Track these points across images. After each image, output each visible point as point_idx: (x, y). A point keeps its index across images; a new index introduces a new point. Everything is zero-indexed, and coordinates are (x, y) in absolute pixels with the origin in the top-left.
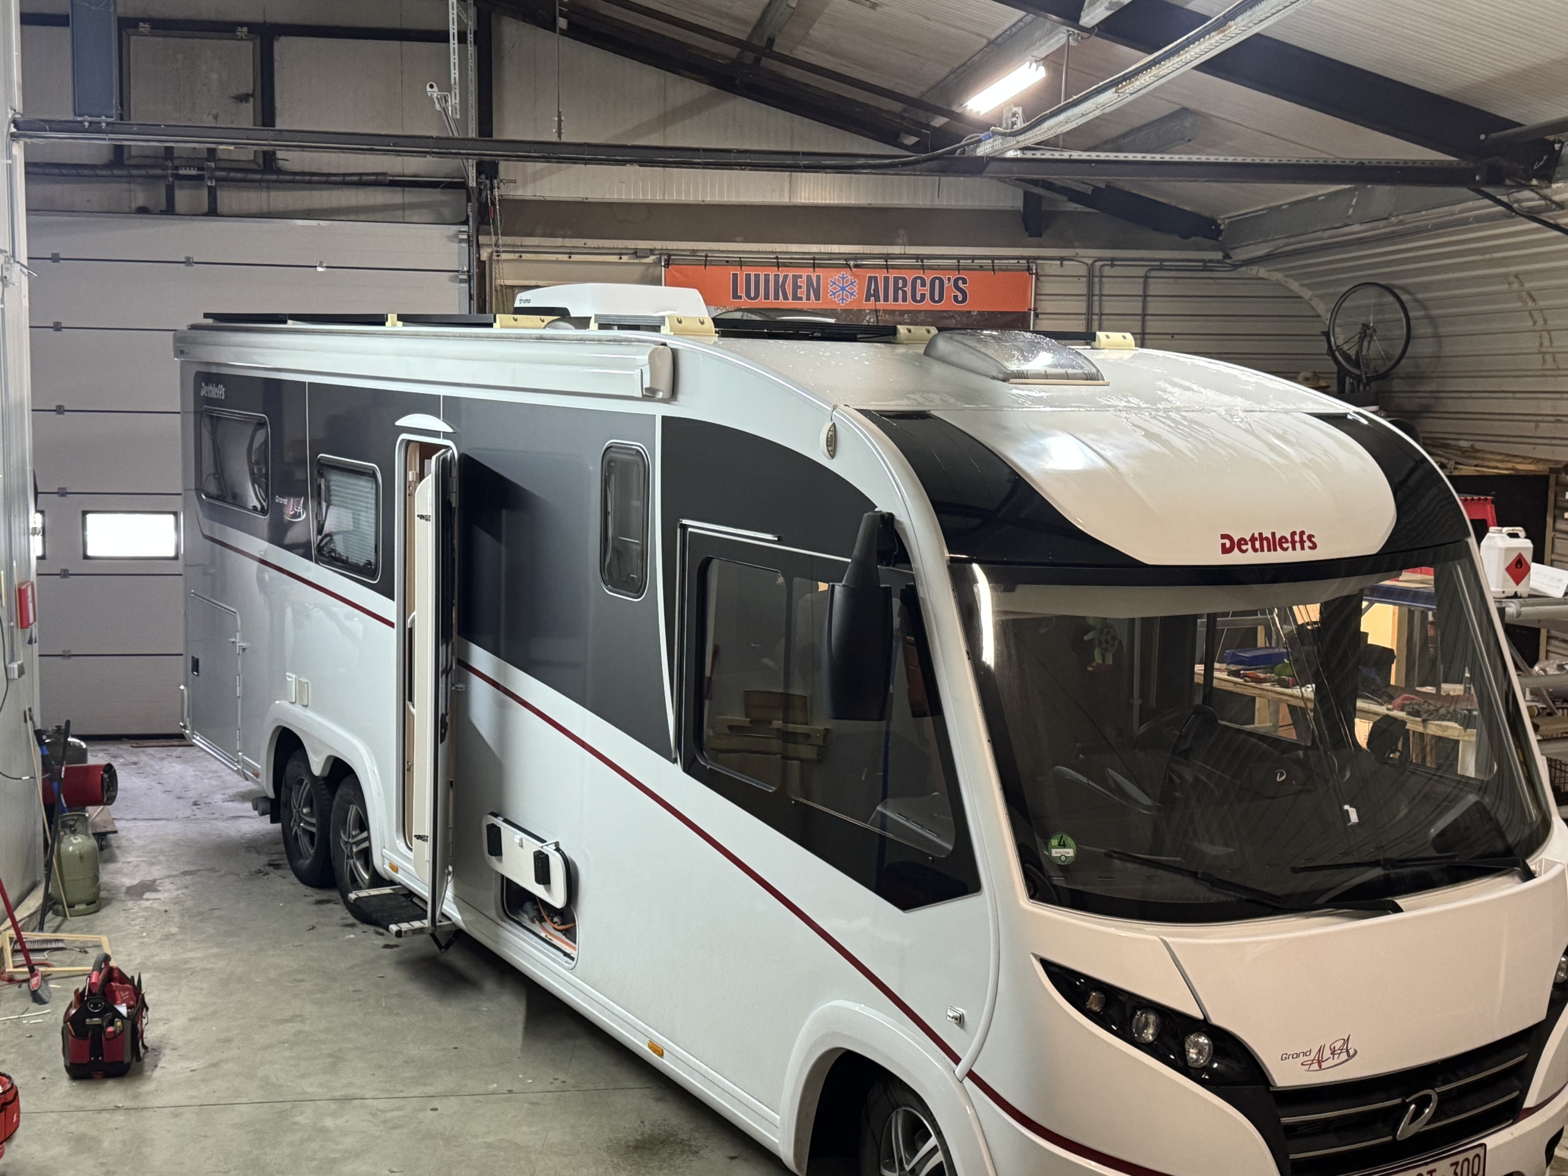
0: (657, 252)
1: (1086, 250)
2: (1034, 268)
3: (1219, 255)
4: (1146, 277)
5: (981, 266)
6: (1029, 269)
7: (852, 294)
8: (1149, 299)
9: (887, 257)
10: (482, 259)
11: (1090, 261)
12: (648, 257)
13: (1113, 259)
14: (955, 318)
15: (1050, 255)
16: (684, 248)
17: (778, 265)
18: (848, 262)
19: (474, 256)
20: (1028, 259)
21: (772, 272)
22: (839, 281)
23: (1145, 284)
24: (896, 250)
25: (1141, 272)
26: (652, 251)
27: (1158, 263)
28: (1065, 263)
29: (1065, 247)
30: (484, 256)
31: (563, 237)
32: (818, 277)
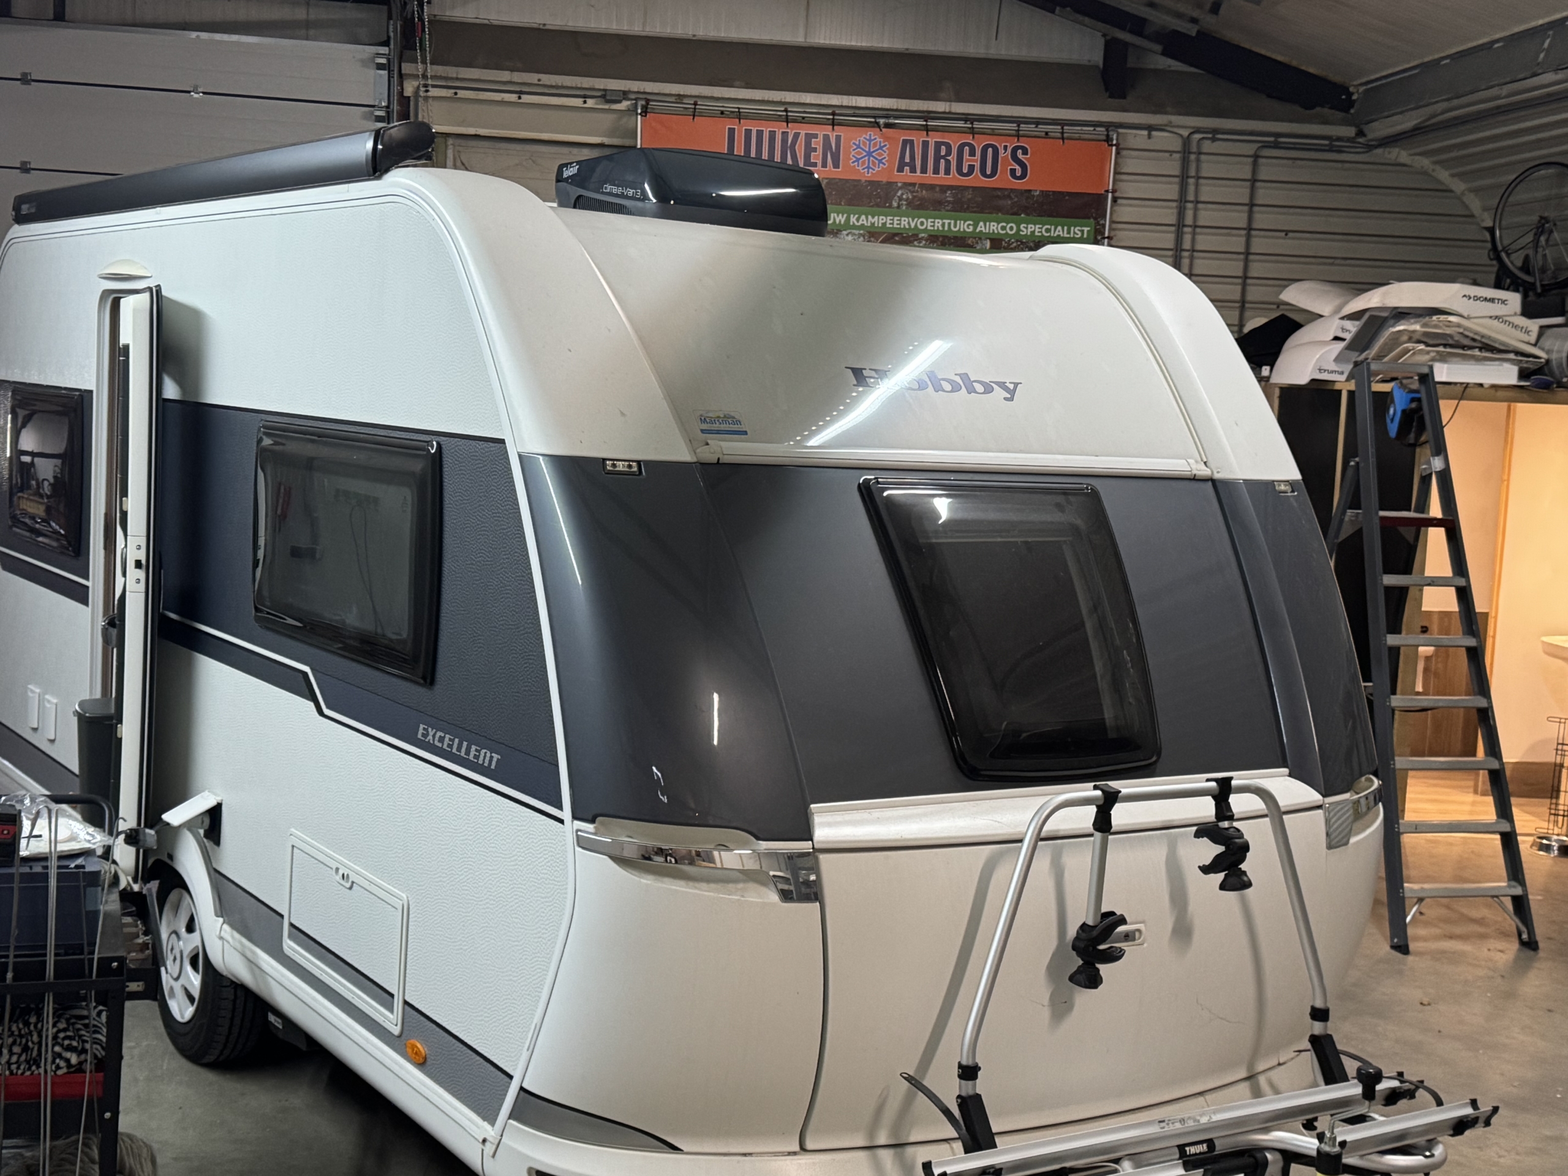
0: (633, 96)
1: (1181, 117)
2: (1115, 137)
3: (1350, 132)
4: (1256, 157)
5: (1047, 133)
6: (1108, 139)
7: (880, 161)
8: (1258, 184)
9: (927, 115)
10: (406, 94)
11: (1185, 133)
12: (620, 102)
13: (1215, 131)
14: (1011, 198)
15: (1136, 121)
16: (667, 92)
17: (787, 120)
18: (877, 120)
19: (396, 89)
20: (1108, 126)
21: (779, 128)
22: (864, 144)
23: (1255, 164)
24: (940, 106)
25: (1250, 149)
26: (625, 95)
27: (1272, 139)
28: (1154, 133)
29: (1155, 112)
30: (409, 89)
31: (512, 70)
32: (838, 138)
